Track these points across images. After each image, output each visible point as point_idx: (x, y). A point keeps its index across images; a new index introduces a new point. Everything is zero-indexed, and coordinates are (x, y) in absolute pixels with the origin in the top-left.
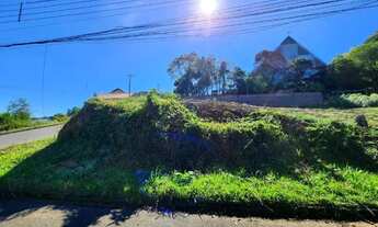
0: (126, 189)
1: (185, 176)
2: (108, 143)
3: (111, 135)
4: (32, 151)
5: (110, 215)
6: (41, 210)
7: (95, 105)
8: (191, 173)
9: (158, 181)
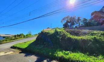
0: (50, 54)
1: (67, 52)
2: (46, 41)
3: (47, 39)
4: (31, 42)
5: (46, 60)
6: (33, 56)
7: (43, 32)
8: (68, 52)
9: (58, 53)
